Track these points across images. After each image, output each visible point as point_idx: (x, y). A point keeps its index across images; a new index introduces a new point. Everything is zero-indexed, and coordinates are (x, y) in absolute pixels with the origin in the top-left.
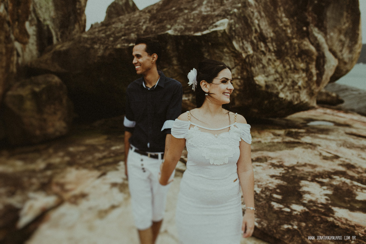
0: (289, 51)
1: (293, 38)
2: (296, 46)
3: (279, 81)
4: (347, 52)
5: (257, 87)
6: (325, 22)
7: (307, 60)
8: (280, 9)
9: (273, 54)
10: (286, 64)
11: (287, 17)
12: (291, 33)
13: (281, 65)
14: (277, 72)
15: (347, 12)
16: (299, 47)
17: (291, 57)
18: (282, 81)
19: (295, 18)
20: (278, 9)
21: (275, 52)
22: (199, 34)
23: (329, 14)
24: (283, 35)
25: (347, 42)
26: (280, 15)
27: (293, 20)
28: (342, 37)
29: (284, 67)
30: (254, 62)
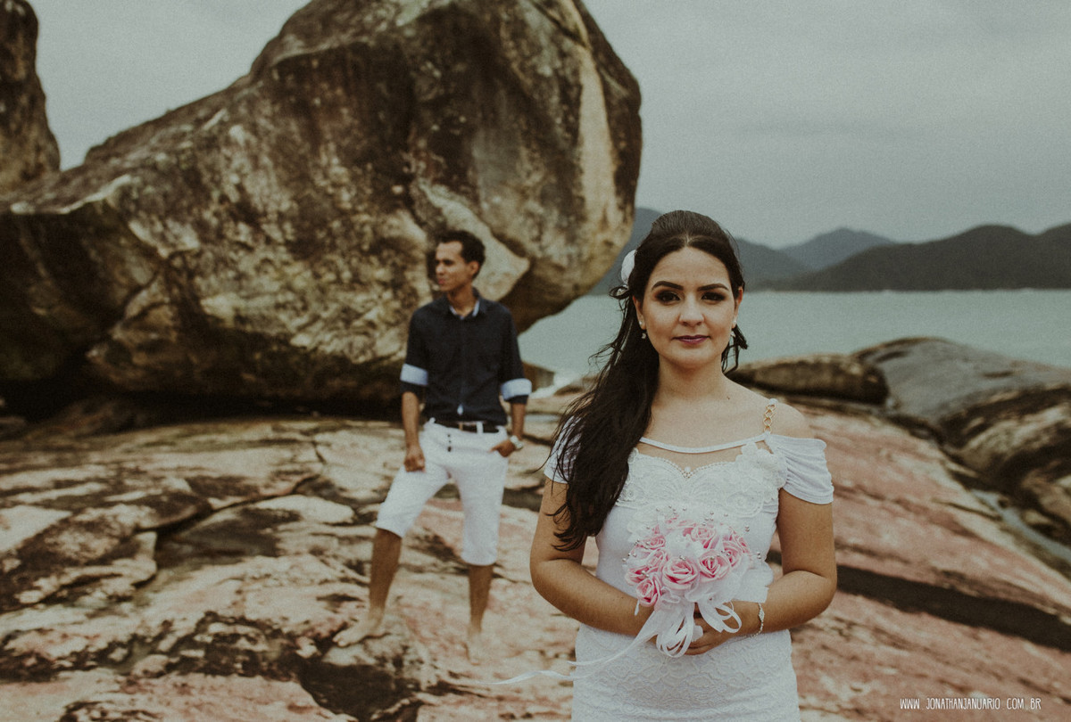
0: (338, 242)
1: (355, 212)
2: (367, 229)
3: (295, 308)
4: (561, 240)
5: (210, 320)
6: (470, 173)
7: (398, 260)
8: (327, 149)
9: (282, 249)
10: (323, 270)
11: (343, 164)
12: (351, 201)
13: (308, 274)
14: (289, 287)
15: (528, 146)
16: (375, 232)
17: (343, 255)
18: (305, 308)
19: (369, 166)
20: (322, 148)
21: (287, 243)
22: (65, 210)
23: (477, 153)
24: (327, 205)
25: (554, 216)
26: (324, 160)
27: (359, 171)
28: (534, 206)
29: (317, 276)
30: (207, 266)
